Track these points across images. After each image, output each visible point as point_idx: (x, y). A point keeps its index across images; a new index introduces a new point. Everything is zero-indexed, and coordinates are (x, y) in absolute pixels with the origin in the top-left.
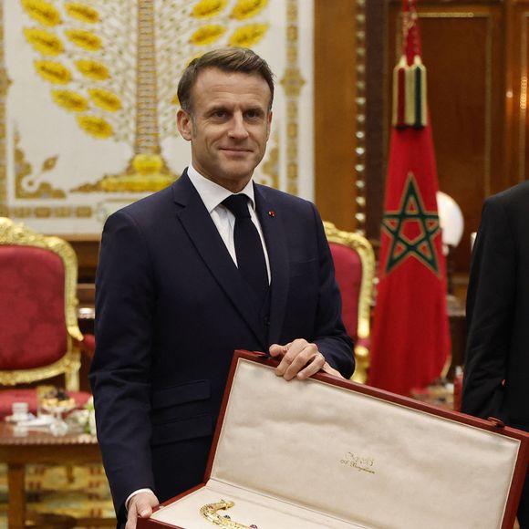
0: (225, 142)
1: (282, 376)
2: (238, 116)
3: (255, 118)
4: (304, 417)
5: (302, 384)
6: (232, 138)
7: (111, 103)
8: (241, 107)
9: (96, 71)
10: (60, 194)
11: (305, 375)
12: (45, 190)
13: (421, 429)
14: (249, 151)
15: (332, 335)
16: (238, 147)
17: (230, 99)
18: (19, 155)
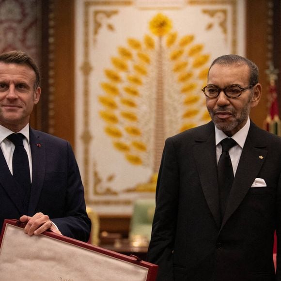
0: (5, 102)
1: (27, 233)
2: (12, 87)
3: (23, 89)
4: (37, 257)
5: (37, 237)
6: (8, 99)
7: (142, 147)
8: (13, 82)
9: (135, 132)
10: (115, 194)
11: (38, 232)
12: (109, 192)
13: (97, 262)
14: (19, 107)
15: (75, 215)
16: (12, 105)
17: (8, 77)
18: (96, 174)
